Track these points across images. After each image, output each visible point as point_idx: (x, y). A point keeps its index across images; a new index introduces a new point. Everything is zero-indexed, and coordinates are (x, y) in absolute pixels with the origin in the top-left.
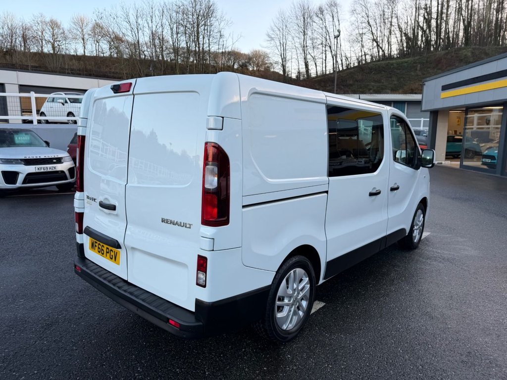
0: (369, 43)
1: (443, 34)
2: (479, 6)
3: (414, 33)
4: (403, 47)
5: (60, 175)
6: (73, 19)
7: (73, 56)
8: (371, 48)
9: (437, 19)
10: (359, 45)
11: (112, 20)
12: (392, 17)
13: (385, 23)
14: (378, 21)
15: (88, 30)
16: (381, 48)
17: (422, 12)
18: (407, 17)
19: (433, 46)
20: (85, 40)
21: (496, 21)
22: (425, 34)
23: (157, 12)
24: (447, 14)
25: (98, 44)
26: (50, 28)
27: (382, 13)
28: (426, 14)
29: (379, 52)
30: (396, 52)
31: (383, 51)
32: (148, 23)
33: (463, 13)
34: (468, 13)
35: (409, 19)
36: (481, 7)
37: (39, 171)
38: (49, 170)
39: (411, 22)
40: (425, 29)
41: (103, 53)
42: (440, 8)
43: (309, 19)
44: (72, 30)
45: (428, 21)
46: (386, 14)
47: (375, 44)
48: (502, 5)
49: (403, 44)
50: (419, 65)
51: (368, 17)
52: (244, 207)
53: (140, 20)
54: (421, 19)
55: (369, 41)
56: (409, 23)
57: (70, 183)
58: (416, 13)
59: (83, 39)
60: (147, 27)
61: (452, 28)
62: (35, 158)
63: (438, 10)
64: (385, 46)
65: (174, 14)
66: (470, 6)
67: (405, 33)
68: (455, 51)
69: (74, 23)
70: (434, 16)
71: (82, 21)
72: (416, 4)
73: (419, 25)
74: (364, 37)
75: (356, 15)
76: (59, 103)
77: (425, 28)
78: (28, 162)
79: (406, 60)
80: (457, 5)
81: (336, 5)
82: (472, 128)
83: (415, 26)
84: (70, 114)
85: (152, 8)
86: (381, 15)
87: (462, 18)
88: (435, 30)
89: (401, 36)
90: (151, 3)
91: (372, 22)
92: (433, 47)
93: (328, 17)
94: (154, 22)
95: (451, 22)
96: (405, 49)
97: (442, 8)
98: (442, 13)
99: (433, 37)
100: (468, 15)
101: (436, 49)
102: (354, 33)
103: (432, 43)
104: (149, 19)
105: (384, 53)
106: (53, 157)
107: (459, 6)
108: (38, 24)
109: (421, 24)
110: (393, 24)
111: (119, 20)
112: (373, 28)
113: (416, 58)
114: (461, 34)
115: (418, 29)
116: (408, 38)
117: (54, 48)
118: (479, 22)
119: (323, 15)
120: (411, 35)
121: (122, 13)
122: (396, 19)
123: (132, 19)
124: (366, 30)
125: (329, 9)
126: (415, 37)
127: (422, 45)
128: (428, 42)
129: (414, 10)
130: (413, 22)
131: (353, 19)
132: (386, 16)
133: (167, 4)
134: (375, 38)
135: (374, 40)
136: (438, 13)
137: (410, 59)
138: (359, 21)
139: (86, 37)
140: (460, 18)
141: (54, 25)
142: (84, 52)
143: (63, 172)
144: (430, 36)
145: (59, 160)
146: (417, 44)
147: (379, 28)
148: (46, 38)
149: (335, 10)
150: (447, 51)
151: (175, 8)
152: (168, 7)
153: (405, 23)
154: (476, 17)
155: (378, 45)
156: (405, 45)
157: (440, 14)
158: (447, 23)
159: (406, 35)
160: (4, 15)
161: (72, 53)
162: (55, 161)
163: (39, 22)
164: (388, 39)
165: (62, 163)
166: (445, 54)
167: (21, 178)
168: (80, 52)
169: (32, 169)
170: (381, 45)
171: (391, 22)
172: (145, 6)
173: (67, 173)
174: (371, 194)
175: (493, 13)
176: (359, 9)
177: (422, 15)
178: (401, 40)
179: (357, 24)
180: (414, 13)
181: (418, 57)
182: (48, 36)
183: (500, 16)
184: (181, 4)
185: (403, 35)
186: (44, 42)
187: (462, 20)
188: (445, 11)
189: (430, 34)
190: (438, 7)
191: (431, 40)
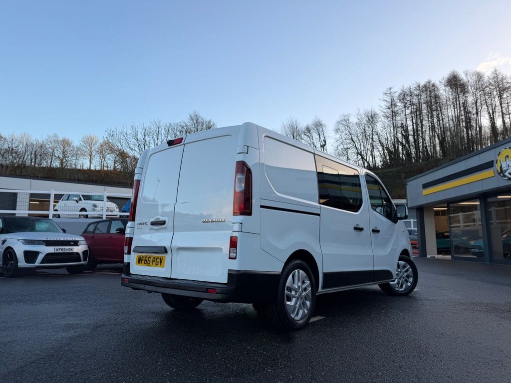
0: (354, 156)
1: (421, 148)
2: (449, 124)
3: (394, 147)
4: (387, 159)
5: (75, 257)
6: (84, 138)
7: (80, 170)
8: (356, 160)
9: (414, 135)
10: (345, 158)
11: (122, 137)
12: (373, 134)
13: (367, 139)
14: (360, 138)
15: (95, 147)
16: (366, 160)
17: (400, 130)
18: (387, 134)
19: (414, 158)
20: (93, 156)
21: (467, 136)
22: (404, 147)
23: (163, 131)
24: (422, 131)
25: (103, 159)
26: (61, 146)
27: (363, 131)
28: (403, 132)
29: (364, 163)
30: (380, 164)
31: (368, 163)
32: (154, 140)
33: (437, 130)
34: (441, 131)
35: (388, 136)
36: (452, 125)
37: (57, 252)
38: (66, 251)
39: (391, 139)
40: (404, 144)
41: (108, 167)
42: (415, 126)
43: (298, 137)
44: (81, 148)
45: (406, 137)
46: (367, 132)
47: (360, 157)
48: (470, 124)
49: (385, 157)
50: (403, 175)
51: (351, 134)
52: (262, 207)
53: (147, 138)
54: (400, 135)
55: (354, 154)
56: (389, 139)
57: (82, 265)
58: (394, 130)
59: (91, 155)
60: (153, 144)
61: (429, 143)
62: (55, 240)
63: (413, 128)
64: (370, 159)
65: (178, 133)
66: (441, 125)
67: (386, 148)
68: (435, 161)
69: (84, 142)
70: (411, 133)
71: (92, 140)
72: (393, 123)
73: (398, 141)
74: (349, 151)
75: (340, 133)
76: (74, 200)
77: (404, 142)
78: (49, 243)
79: (391, 170)
80: (430, 124)
81: (321, 125)
82: (459, 227)
83: (394, 141)
84: (83, 210)
85: (159, 128)
86: (362, 133)
87: (436, 134)
88: (414, 145)
89: (383, 150)
90: (158, 124)
91: (355, 139)
92: (415, 160)
93: (315, 136)
94: (160, 140)
95: (427, 138)
96: (388, 161)
97: (417, 126)
98: (417, 131)
99: (413, 151)
100: (441, 132)
101: (417, 161)
102: (340, 148)
103: (412, 156)
104: (155, 137)
105: (369, 164)
106: (71, 240)
107: (432, 124)
108: (51, 142)
109: (400, 140)
110: (375, 140)
111: (128, 137)
112: (356, 144)
113: (399, 168)
114: (438, 148)
115: (398, 144)
116: (390, 152)
117: (62, 163)
118: (452, 138)
119: (310, 133)
120: (392, 149)
121: (131, 132)
122: (377, 136)
123: (140, 137)
124: (350, 145)
125: (315, 129)
126: (397, 151)
127: (404, 158)
128: (409, 154)
129: (392, 128)
130: (393, 138)
131: (338, 136)
132: (368, 134)
133: (172, 124)
134: (359, 152)
135: (358, 153)
136: (414, 130)
137: (394, 169)
138: (343, 138)
139: (94, 153)
140: (435, 135)
141: (66, 143)
142: (90, 166)
143: (78, 254)
144: (410, 150)
145: (76, 243)
146: (398, 156)
147: (362, 143)
148: (56, 155)
149: (321, 129)
150: (427, 162)
151: (179, 128)
152: (173, 127)
153: (385, 139)
154: (448, 134)
155: (363, 158)
156: (388, 157)
157: (416, 131)
158: (424, 139)
159: (387, 149)
160: (21, 135)
161: (79, 167)
162: (72, 243)
163: (52, 141)
164: (372, 153)
165: (79, 246)
166: (425, 165)
167: (40, 257)
168: (86, 167)
169: (51, 249)
170: (365, 158)
171: (372, 138)
172: (152, 126)
173: (81, 255)
174: (355, 229)
175: (463, 130)
176: (342, 128)
177: (400, 132)
178: (384, 153)
179: (341, 140)
180: (392, 131)
181: (401, 167)
182: (58, 153)
183: (470, 133)
184: (184, 125)
185: (385, 149)
186: (54, 158)
187: (437, 137)
188: (420, 129)
189: (410, 148)
190: (413, 126)
191: (411, 153)
